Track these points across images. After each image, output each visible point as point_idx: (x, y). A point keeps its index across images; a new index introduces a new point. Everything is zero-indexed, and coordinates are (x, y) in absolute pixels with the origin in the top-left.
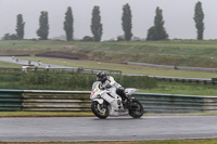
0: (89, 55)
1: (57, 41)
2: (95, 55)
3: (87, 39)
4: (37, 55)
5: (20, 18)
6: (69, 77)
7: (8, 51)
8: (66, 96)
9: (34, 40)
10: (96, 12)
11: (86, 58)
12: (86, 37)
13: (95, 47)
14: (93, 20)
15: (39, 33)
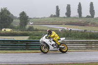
0: (89, 24)
1: (75, 18)
2: (92, 24)
3: (88, 17)
4: (66, 24)
5: (57, 7)
6: (80, 34)
7: (52, 23)
8: (80, 43)
9: (64, 17)
10: (92, 4)
11: (88, 25)
12: (88, 16)
13: (92, 20)
14: (90, 8)
15: (66, 14)
